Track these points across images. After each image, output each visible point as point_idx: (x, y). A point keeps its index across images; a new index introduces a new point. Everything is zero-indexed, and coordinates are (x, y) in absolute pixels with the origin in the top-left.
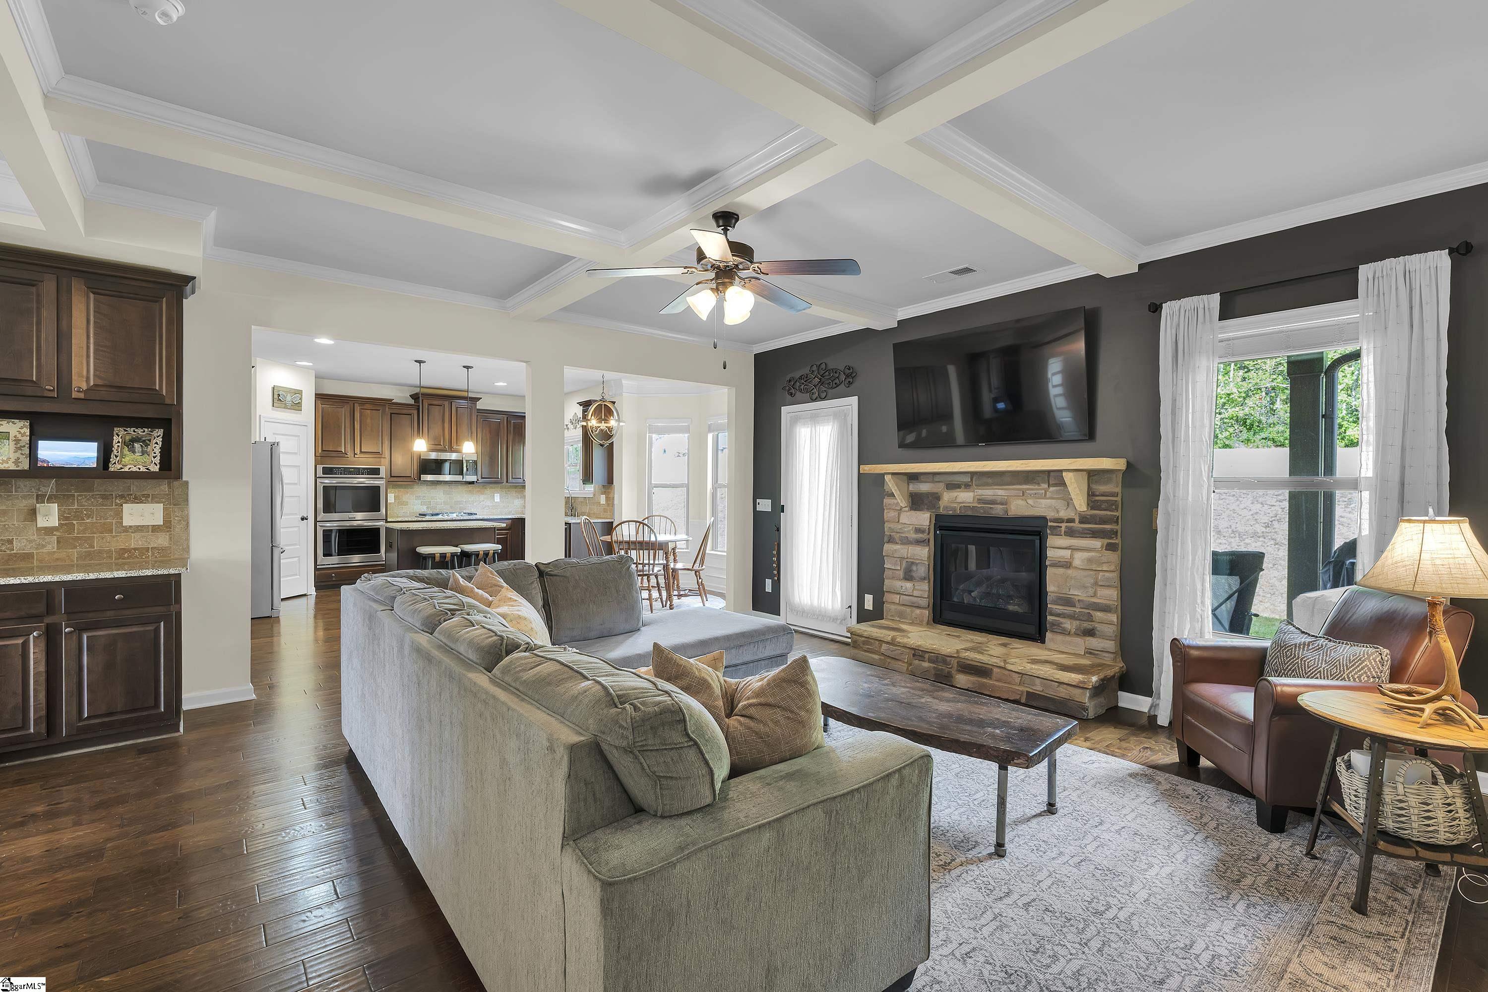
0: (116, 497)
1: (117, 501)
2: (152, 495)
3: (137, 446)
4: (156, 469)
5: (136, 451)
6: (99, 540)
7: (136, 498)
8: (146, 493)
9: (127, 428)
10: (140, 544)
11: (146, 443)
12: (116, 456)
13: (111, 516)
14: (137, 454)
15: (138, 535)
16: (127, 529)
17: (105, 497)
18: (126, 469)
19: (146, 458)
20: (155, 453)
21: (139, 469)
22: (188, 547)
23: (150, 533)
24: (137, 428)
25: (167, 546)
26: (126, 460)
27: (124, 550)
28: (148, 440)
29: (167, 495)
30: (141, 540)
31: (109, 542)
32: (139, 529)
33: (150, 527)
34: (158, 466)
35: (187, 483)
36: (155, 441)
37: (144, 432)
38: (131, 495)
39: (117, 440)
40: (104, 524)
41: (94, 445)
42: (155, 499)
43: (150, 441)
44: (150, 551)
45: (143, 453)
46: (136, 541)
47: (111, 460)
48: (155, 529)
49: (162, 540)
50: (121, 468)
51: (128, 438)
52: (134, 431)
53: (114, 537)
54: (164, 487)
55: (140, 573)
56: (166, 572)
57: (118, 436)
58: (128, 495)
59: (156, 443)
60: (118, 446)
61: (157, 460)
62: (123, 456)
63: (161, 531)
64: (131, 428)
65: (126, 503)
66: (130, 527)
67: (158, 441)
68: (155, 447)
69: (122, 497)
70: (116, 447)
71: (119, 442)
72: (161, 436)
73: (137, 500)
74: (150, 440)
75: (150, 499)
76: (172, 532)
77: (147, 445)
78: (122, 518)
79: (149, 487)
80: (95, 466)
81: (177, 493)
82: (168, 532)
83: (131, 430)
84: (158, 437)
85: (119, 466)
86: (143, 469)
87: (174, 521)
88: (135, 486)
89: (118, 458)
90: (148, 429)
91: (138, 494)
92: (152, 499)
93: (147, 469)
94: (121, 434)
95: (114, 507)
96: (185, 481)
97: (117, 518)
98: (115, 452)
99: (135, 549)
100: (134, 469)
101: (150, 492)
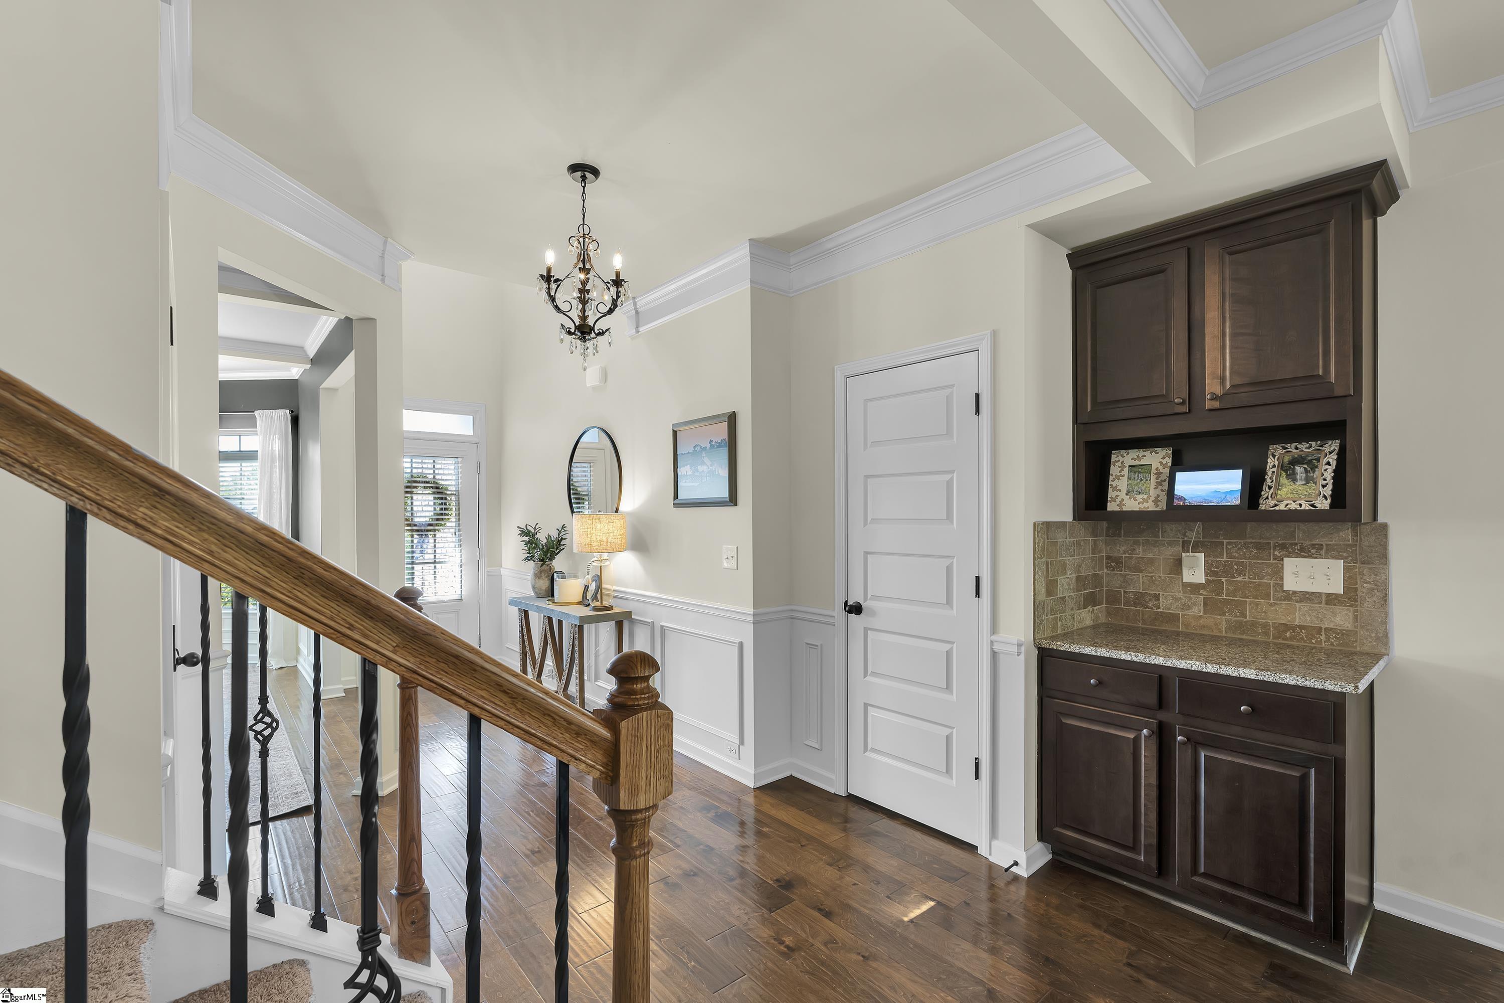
0: (1275, 547)
1: (1277, 553)
2: (1327, 545)
3: (1299, 469)
4: (1324, 504)
5: (1298, 477)
6: (1252, 608)
7: (1302, 549)
8: (1317, 542)
9: (1286, 443)
10: (1308, 621)
11: (1311, 464)
12: (1270, 488)
13: (1267, 574)
14: (1299, 483)
15: (1304, 606)
16: (1290, 596)
17: (1260, 547)
18: (1282, 507)
19: (1312, 489)
20: (1325, 480)
21: (1301, 505)
22: (1386, 635)
23: (1323, 605)
24: (1300, 443)
25: (1350, 628)
26: (1282, 493)
27: (1287, 627)
28: (1316, 460)
29: (1351, 546)
30: (1310, 615)
31: (1264, 612)
32: (1307, 597)
33: (1324, 597)
34: (1329, 500)
35: (1385, 527)
36: (1325, 460)
37: (1310, 447)
38: (1296, 544)
39: (1272, 464)
40: (1259, 584)
41: (1238, 473)
42: (1331, 552)
43: (1319, 462)
44: (1323, 633)
45: (1308, 480)
46: (1301, 616)
47: (1263, 493)
48: (1331, 599)
49: (1341, 619)
50: (1276, 505)
51: (1287, 459)
52: (1297, 448)
53: (1271, 605)
54: (1346, 534)
55: (1277, 678)
56: (1318, 685)
57: (1274, 456)
58: (1292, 544)
59: (1328, 463)
60: (1273, 472)
61: (1328, 491)
62: (1279, 486)
63: (1341, 603)
64: (1291, 443)
65: (1288, 557)
66: (1294, 592)
67: (1331, 460)
68: (1326, 470)
69: (1283, 547)
70: (1270, 473)
71: (1274, 466)
72: (1336, 452)
73: (1305, 552)
74: (1318, 460)
75: (1323, 552)
76: (1358, 608)
77: (1314, 468)
78: (1282, 579)
79: (1323, 535)
80: (1238, 503)
81: (1366, 543)
82: (1351, 606)
83: (1291, 447)
84: (1330, 453)
85: (1273, 503)
86: (1306, 506)
87: (1363, 589)
88: (1300, 532)
89: (1272, 490)
90: (1316, 441)
91: (1306, 543)
92: (1326, 553)
93: (1312, 505)
94: (1277, 454)
95: (1272, 561)
96: (1381, 524)
97: (1277, 578)
98: (1269, 480)
99: (1301, 627)
100: (1293, 506)
101: (1324, 541)
